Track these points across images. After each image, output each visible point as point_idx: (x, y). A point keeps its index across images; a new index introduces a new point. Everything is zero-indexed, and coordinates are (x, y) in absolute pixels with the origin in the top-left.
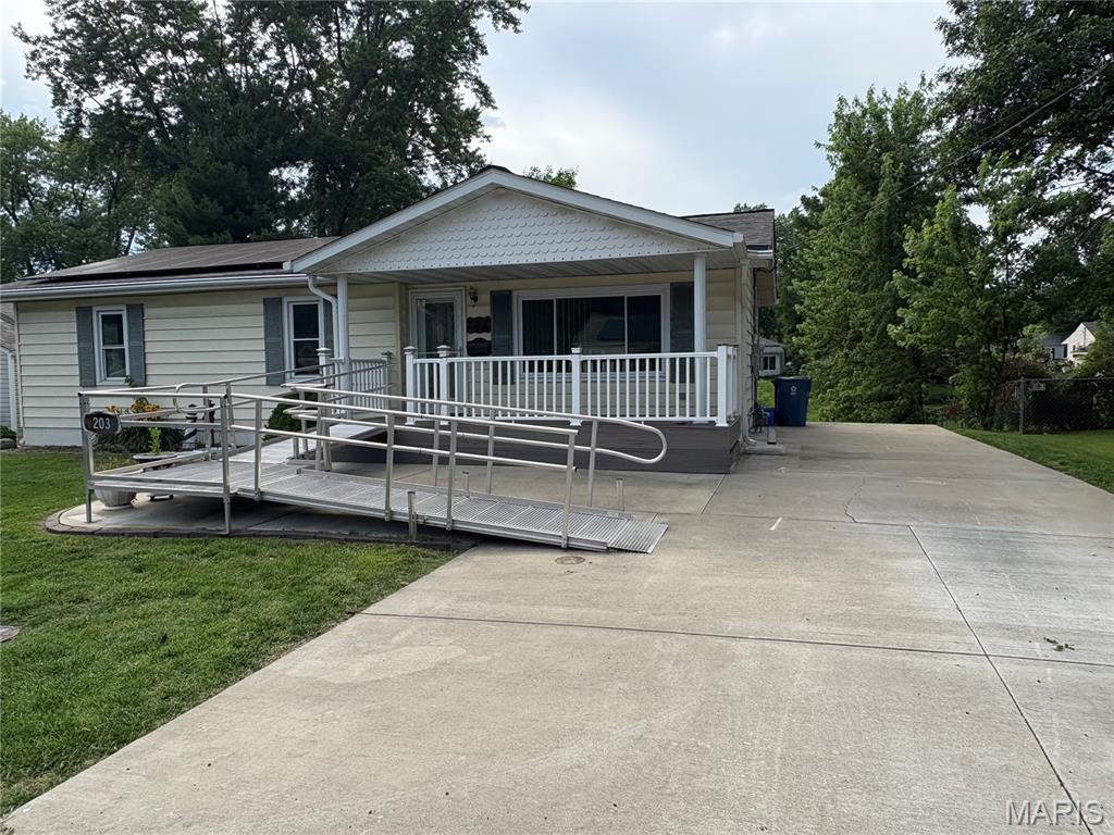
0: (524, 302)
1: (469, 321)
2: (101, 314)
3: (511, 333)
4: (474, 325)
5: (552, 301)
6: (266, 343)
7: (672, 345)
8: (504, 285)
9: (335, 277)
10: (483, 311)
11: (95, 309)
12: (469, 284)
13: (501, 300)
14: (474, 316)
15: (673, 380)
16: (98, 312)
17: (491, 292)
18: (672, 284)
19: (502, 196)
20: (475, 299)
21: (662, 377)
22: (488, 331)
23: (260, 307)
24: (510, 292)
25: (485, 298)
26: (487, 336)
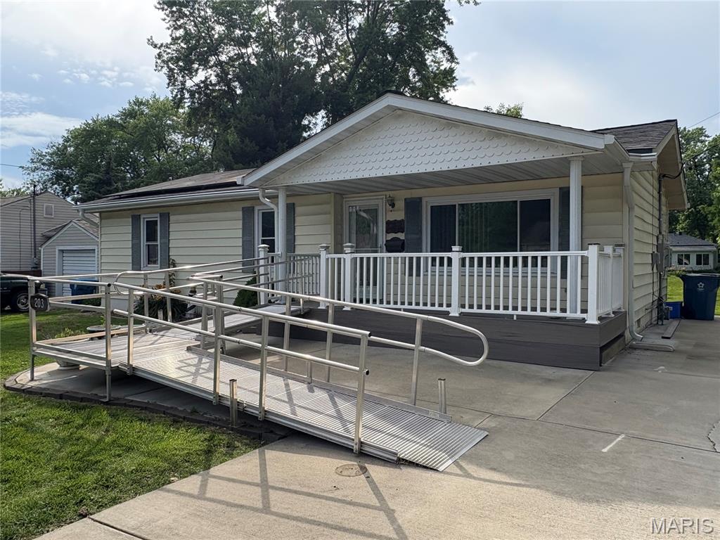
0: (432, 207)
1: (388, 223)
2: (146, 220)
3: (421, 231)
4: (392, 226)
5: (455, 205)
6: (243, 242)
8: (416, 193)
10: (399, 215)
11: (142, 217)
12: (388, 193)
13: (413, 206)
14: (391, 220)
16: (144, 218)
17: (405, 199)
18: (560, 188)
19: (400, 116)
20: (393, 205)
21: (554, 273)
22: (402, 232)
23: (240, 214)
24: (420, 199)
25: (400, 204)
26: (401, 236)
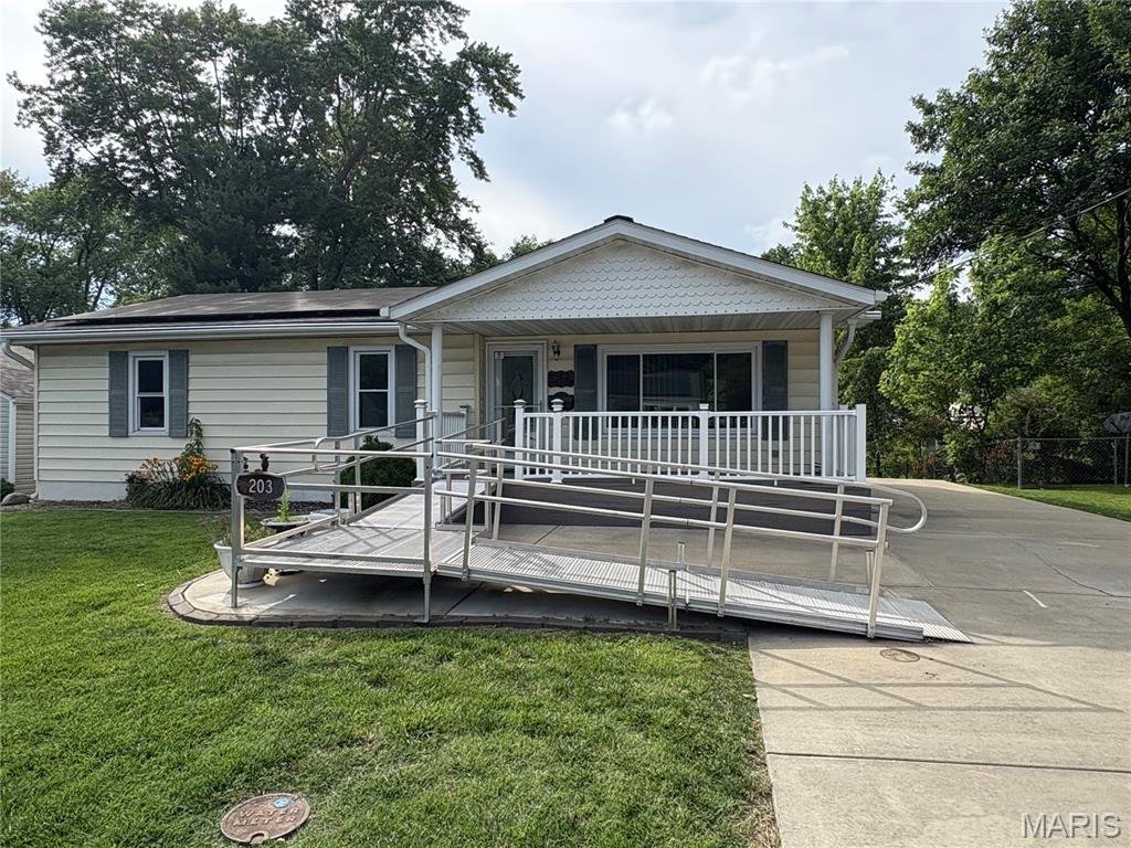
0: (608, 357)
1: (551, 374)
2: (138, 359)
3: (595, 386)
4: (556, 379)
5: (638, 356)
6: (329, 394)
7: (764, 403)
8: (588, 340)
9: (430, 326)
10: (566, 365)
11: (131, 355)
12: (552, 338)
13: (586, 355)
15: (765, 437)
16: (134, 357)
17: (575, 346)
18: (764, 342)
19: (620, 247)
20: (558, 352)
21: (754, 434)
22: (571, 386)
23: (324, 356)
24: (596, 346)
25: (570, 352)
26: (570, 391)
